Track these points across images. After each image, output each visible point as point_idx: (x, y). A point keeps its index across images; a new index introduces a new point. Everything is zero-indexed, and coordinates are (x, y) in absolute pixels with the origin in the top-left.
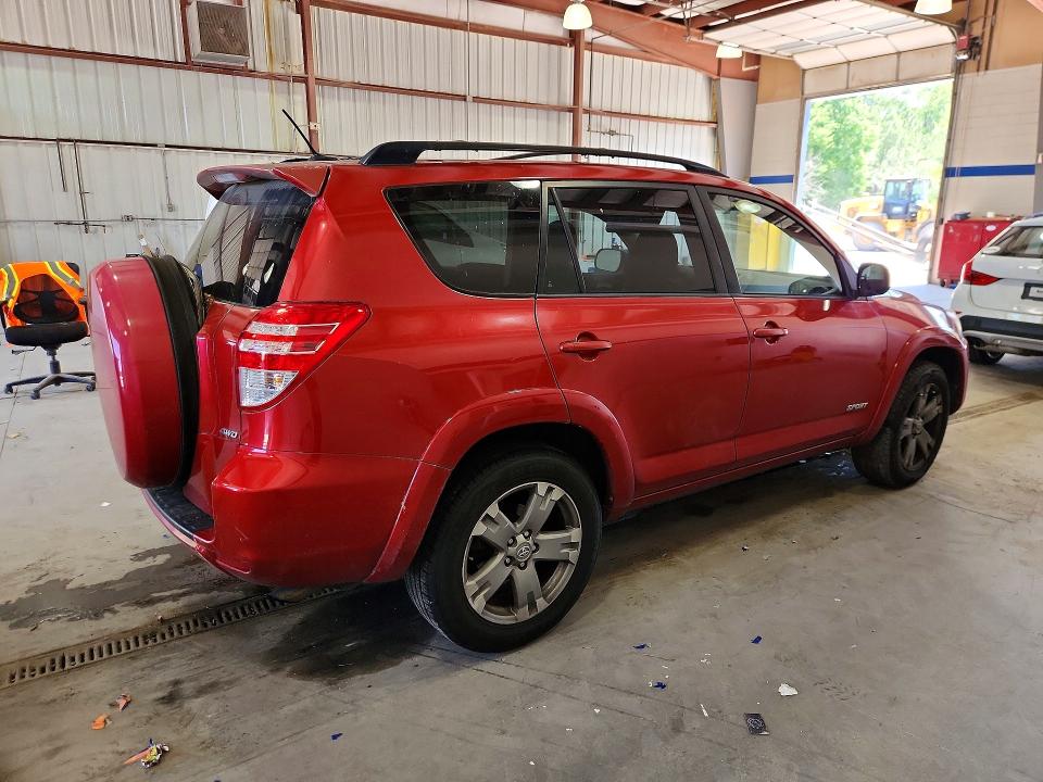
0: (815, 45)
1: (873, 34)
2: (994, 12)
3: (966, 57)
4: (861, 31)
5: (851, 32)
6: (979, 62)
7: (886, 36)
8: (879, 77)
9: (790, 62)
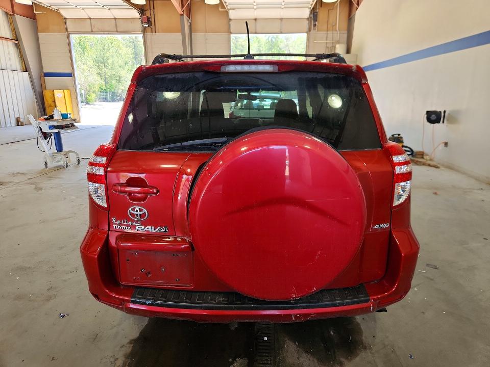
0: (74, 7)
1: (105, 7)
2: (154, 8)
3: (147, 26)
4: (100, 4)
5: (96, 4)
6: (152, 29)
7: (110, 9)
8: (107, 29)
9: (57, 13)
